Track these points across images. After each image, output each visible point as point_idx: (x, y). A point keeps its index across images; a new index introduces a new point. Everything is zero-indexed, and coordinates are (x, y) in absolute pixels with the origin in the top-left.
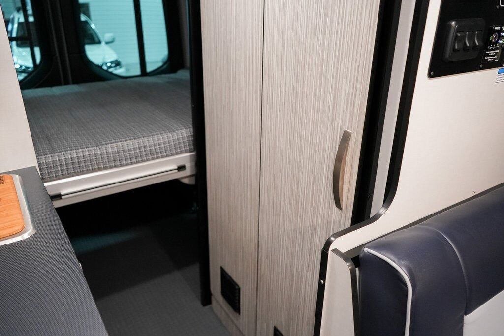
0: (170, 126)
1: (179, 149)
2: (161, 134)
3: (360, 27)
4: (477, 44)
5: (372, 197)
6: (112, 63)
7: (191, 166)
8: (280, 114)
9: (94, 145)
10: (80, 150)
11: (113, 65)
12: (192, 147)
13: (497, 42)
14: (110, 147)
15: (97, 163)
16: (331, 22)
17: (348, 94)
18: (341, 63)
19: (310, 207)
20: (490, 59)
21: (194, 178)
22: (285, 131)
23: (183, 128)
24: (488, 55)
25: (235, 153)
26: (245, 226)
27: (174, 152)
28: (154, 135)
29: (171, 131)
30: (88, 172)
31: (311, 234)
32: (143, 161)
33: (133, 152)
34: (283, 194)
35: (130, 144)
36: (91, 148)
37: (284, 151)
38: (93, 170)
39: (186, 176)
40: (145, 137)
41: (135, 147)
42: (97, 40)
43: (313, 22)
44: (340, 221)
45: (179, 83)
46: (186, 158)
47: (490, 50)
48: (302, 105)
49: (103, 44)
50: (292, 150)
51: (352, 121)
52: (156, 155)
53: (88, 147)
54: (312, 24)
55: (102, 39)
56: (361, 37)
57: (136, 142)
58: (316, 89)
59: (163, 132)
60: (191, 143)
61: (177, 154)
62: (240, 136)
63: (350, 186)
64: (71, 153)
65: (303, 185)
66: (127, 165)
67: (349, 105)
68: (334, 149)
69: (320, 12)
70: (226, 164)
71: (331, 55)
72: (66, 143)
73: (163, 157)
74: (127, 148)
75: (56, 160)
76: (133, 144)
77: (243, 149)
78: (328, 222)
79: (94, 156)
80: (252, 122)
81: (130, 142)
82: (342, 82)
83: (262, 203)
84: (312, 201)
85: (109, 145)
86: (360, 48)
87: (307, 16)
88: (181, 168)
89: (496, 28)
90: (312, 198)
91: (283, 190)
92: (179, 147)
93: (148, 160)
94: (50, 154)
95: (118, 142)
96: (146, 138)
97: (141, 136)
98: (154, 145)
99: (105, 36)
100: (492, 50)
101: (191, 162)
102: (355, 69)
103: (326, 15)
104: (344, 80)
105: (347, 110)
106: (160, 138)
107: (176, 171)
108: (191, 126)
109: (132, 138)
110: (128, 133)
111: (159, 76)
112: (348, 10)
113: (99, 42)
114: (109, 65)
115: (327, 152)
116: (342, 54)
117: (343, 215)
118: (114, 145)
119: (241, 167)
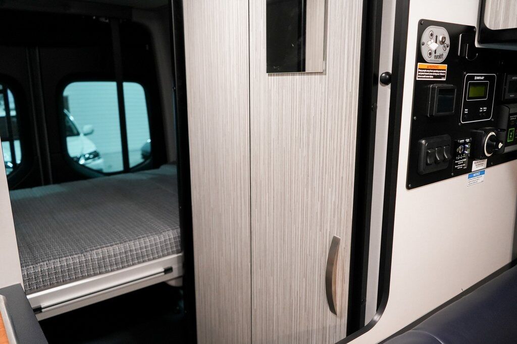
0: (156, 227)
1: (166, 251)
2: (147, 236)
3: (341, 143)
4: (447, 157)
5: (365, 301)
6: (90, 154)
7: (178, 268)
8: (269, 218)
9: (79, 252)
10: (64, 258)
11: (91, 156)
12: (179, 248)
13: (463, 153)
14: (95, 253)
15: (81, 272)
16: (314, 137)
17: (335, 202)
18: (326, 173)
19: (303, 311)
20: (459, 167)
21: (181, 279)
22: (275, 235)
23: (169, 229)
24: (457, 164)
25: (224, 255)
26: (237, 331)
27: (161, 254)
28: (140, 238)
29: (158, 232)
30: (71, 281)
31: (307, 340)
32: (129, 266)
33: (119, 257)
34: (275, 298)
35: (116, 249)
36: (75, 256)
37: (275, 255)
38: (77, 279)
39: (173, 279)
40: (131, 240)
41: (121, 251)
42: (75, 132)
43: (297, 136)
44: (336, 326)
45: (163, 179)
46: (172, 259)
47: (458, 160)
48: (290, 211)
49: (82, 135)
50: (282, 254)
51: (340, 227)
52: (143, 258)
53: (73, 255)
54: (296, 137)
55: (80, 130)
56: (342, 153)
57: (122, 246)
58: (304, 197)
59: (150, 234)
60: (179, 244)
61: (164, 256)
62: (230, 238)
63: (343, 290)
64: (54, 262)
65: (296, 289)
66: (112, 271)
67: (336, 212)
68: (324, 254)
69: (303, 128)
70: (215, 266)
71: (316, 166)
72: (49, 251)
73: (149, 260)
74: (113, 254)
75: (38, 271)
76: (119, 248)
77: (232, 252)
78: (323, 328)
79: (79, 264)
80: (241, 225)
81: (116, 247)
82: (328, 191)
83: (254, 307)
84: (306, 305)
85: (94, 252)
86: (342, 161)
87: (291, 131)
88: (168, 270)
89: (461, 141)
90: (306, 302)
91: (275, 294)
92: (166, 249)
93: (133, 265)
94: (32, 265)
95: (103, 248)
96: (133, 241)
97: (127, 240)
98: (141, 248)
99: (83, 128)
100: (460, 159)
101: (178, 263)
102: (339, 180)
103: (309, 131)
104: (330, 190)
105: (334, 217)
106: (147, 241)
107: (163, 274)
108: (178, 227)
109: (118, 242)
110: (114, 237)
111: (142, 172)
112: (329, 128)
113: (78, 134)
114: (87, 156)
115: (317, 257)
116: (326, 165)
117: (338, 320)
118: (100, 251)
119: (231, 269)
